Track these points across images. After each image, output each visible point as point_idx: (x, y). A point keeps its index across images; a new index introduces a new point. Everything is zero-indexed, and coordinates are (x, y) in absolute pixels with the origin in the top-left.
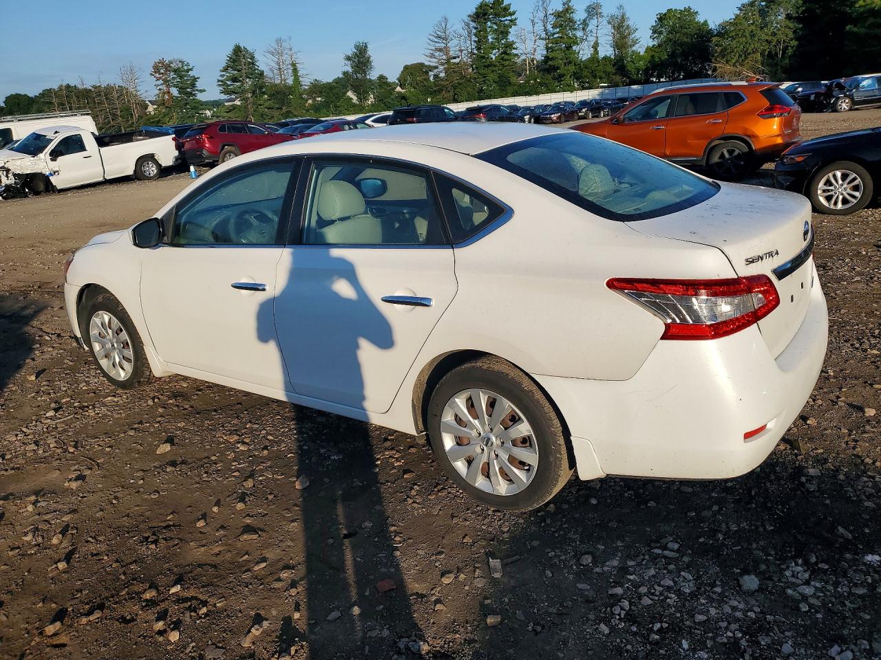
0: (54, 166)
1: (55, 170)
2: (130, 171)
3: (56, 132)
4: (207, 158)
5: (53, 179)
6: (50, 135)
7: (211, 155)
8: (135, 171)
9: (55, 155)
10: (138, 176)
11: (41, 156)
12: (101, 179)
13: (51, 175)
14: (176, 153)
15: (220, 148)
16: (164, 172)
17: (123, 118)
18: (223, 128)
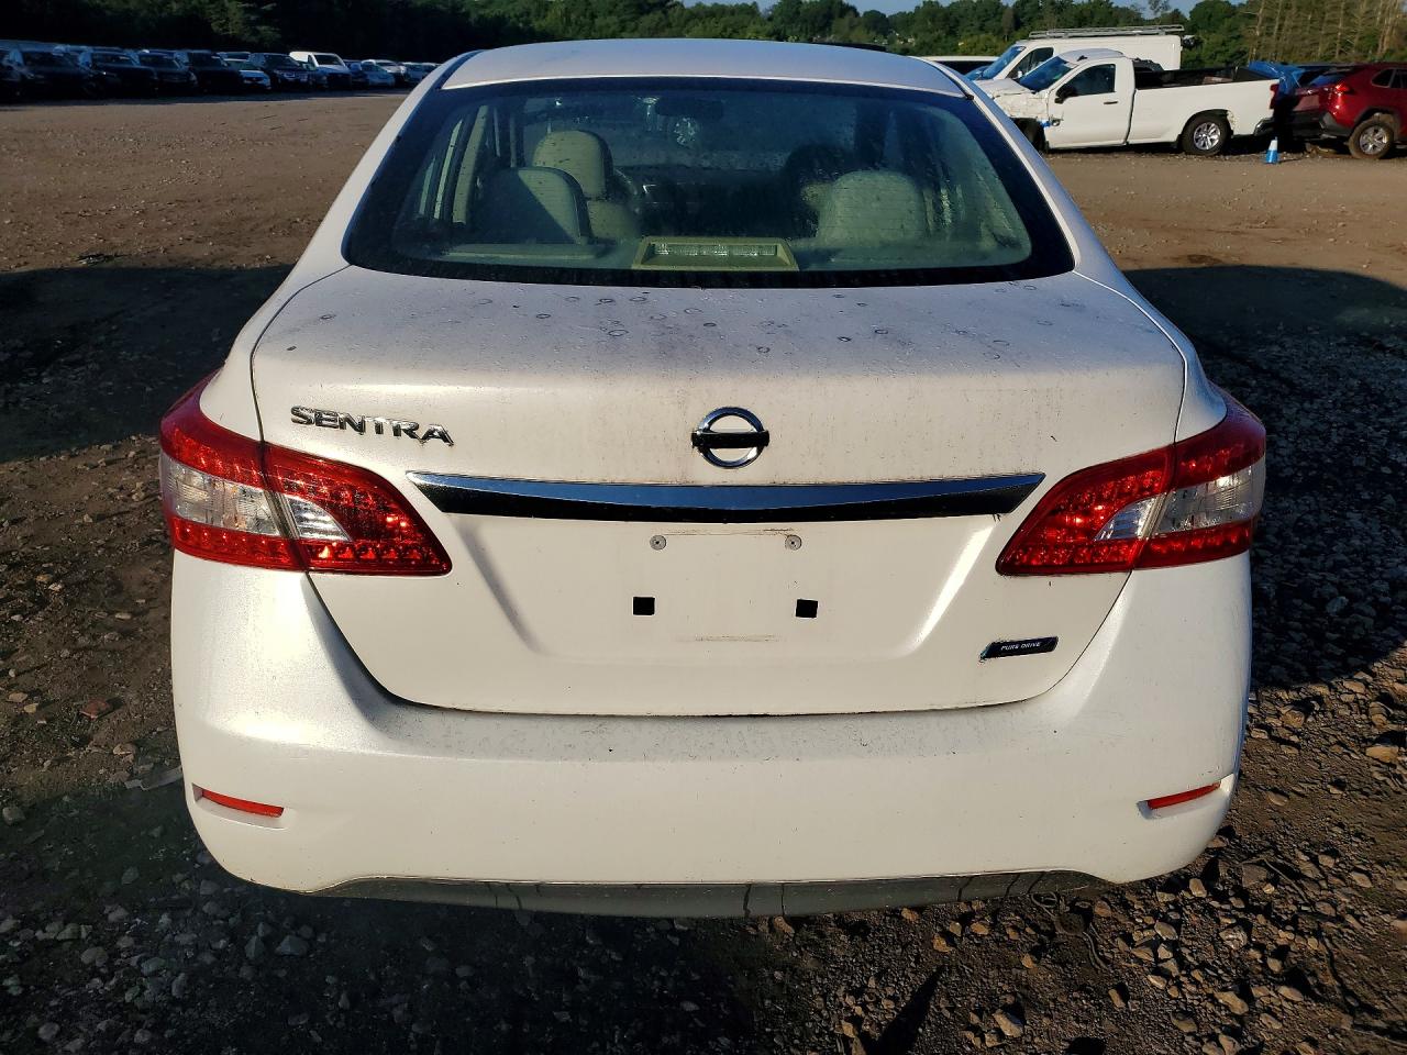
0: (1057, 110)
1: (1056, 117)
2: (1172, 137)
3: (1082, 58)
4: (1327, 130)
5: (1047, 131)
6: (1071, 61)
7: (1335, 125)
8: (1180, 137)
9: (1064, 94)
10: (1184, 145)
11: (1044, 93)
12: (1120, 142)
13: (1048, 124)
14: (1269, 114)
15: (1362, 112)
16: (1234, 145)
17: (1360, 50)
18: (1383, 78)
